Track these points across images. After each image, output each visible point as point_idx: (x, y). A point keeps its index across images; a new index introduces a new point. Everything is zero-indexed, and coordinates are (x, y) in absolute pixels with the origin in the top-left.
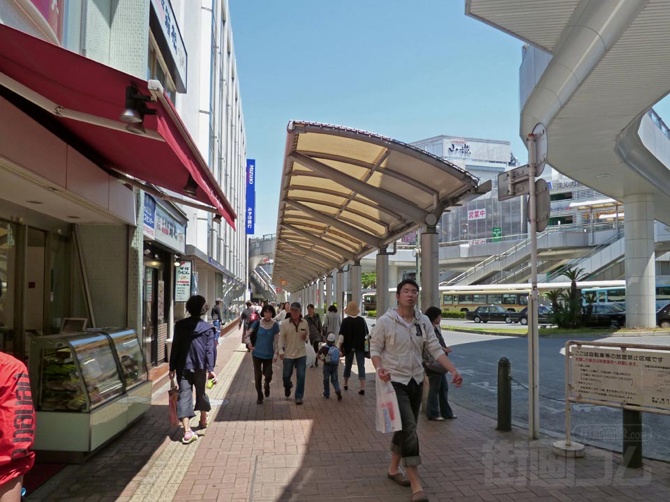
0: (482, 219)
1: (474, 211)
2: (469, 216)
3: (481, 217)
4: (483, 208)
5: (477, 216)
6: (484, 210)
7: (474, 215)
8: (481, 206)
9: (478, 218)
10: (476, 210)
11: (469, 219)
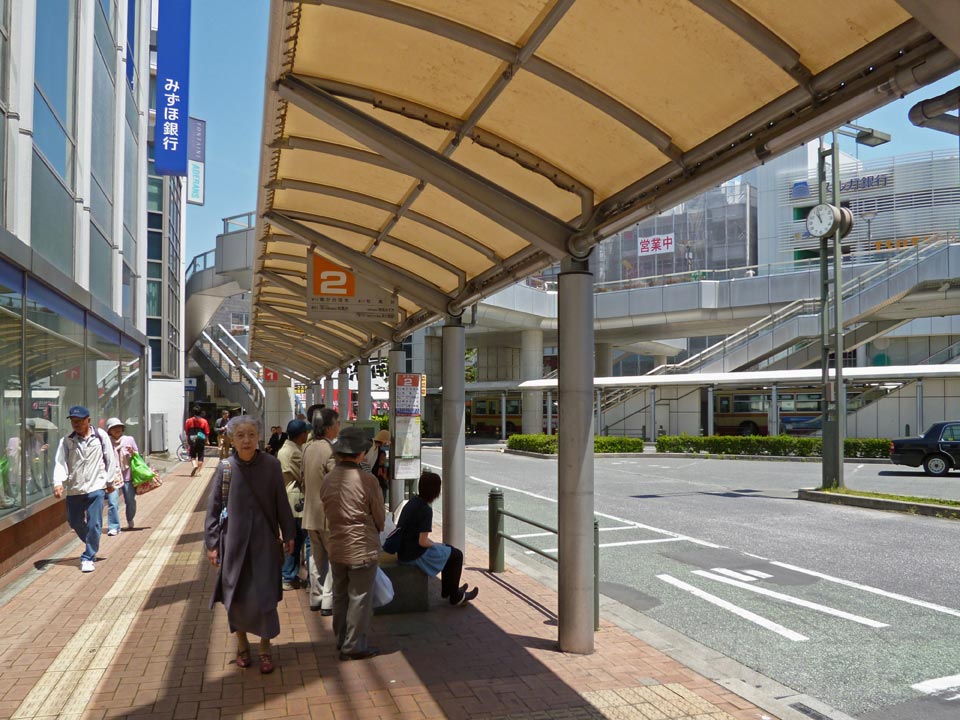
0: (668, 254)
1: (650, 239)
2: (640, 247)
3: (664, 250)
4: (670, 232)
5: (656, 247)
6: (672, 236)
7: (650, 246)
8: (665, 228)
9: (658, 252)
10: (656, 236)
11: (640, 254)
